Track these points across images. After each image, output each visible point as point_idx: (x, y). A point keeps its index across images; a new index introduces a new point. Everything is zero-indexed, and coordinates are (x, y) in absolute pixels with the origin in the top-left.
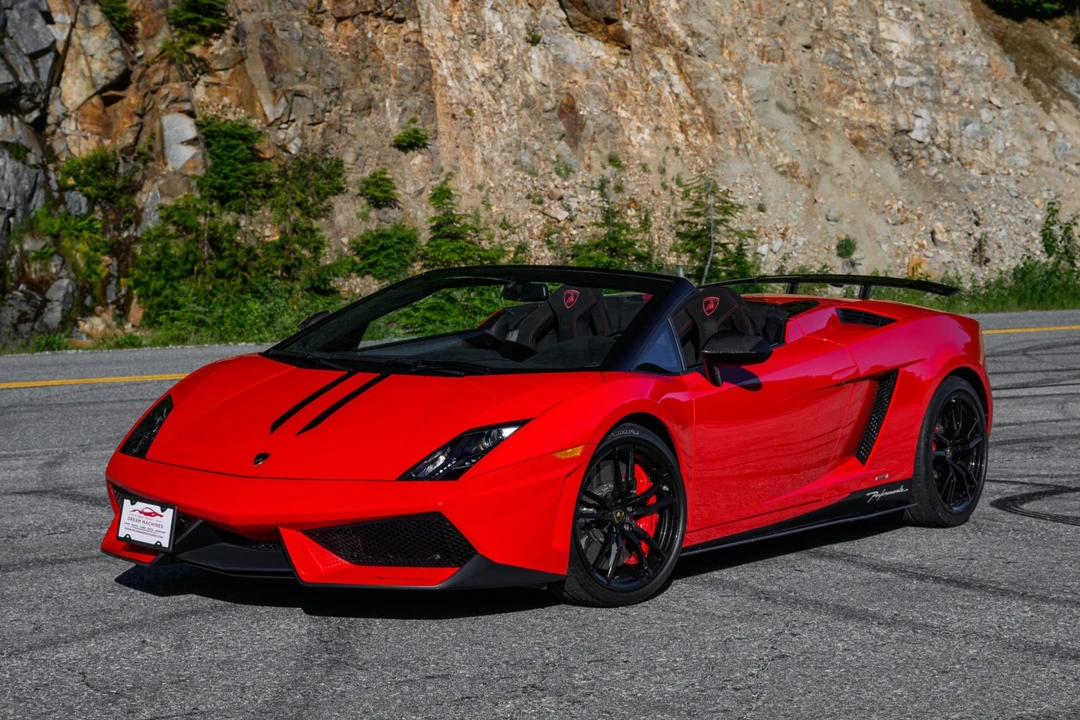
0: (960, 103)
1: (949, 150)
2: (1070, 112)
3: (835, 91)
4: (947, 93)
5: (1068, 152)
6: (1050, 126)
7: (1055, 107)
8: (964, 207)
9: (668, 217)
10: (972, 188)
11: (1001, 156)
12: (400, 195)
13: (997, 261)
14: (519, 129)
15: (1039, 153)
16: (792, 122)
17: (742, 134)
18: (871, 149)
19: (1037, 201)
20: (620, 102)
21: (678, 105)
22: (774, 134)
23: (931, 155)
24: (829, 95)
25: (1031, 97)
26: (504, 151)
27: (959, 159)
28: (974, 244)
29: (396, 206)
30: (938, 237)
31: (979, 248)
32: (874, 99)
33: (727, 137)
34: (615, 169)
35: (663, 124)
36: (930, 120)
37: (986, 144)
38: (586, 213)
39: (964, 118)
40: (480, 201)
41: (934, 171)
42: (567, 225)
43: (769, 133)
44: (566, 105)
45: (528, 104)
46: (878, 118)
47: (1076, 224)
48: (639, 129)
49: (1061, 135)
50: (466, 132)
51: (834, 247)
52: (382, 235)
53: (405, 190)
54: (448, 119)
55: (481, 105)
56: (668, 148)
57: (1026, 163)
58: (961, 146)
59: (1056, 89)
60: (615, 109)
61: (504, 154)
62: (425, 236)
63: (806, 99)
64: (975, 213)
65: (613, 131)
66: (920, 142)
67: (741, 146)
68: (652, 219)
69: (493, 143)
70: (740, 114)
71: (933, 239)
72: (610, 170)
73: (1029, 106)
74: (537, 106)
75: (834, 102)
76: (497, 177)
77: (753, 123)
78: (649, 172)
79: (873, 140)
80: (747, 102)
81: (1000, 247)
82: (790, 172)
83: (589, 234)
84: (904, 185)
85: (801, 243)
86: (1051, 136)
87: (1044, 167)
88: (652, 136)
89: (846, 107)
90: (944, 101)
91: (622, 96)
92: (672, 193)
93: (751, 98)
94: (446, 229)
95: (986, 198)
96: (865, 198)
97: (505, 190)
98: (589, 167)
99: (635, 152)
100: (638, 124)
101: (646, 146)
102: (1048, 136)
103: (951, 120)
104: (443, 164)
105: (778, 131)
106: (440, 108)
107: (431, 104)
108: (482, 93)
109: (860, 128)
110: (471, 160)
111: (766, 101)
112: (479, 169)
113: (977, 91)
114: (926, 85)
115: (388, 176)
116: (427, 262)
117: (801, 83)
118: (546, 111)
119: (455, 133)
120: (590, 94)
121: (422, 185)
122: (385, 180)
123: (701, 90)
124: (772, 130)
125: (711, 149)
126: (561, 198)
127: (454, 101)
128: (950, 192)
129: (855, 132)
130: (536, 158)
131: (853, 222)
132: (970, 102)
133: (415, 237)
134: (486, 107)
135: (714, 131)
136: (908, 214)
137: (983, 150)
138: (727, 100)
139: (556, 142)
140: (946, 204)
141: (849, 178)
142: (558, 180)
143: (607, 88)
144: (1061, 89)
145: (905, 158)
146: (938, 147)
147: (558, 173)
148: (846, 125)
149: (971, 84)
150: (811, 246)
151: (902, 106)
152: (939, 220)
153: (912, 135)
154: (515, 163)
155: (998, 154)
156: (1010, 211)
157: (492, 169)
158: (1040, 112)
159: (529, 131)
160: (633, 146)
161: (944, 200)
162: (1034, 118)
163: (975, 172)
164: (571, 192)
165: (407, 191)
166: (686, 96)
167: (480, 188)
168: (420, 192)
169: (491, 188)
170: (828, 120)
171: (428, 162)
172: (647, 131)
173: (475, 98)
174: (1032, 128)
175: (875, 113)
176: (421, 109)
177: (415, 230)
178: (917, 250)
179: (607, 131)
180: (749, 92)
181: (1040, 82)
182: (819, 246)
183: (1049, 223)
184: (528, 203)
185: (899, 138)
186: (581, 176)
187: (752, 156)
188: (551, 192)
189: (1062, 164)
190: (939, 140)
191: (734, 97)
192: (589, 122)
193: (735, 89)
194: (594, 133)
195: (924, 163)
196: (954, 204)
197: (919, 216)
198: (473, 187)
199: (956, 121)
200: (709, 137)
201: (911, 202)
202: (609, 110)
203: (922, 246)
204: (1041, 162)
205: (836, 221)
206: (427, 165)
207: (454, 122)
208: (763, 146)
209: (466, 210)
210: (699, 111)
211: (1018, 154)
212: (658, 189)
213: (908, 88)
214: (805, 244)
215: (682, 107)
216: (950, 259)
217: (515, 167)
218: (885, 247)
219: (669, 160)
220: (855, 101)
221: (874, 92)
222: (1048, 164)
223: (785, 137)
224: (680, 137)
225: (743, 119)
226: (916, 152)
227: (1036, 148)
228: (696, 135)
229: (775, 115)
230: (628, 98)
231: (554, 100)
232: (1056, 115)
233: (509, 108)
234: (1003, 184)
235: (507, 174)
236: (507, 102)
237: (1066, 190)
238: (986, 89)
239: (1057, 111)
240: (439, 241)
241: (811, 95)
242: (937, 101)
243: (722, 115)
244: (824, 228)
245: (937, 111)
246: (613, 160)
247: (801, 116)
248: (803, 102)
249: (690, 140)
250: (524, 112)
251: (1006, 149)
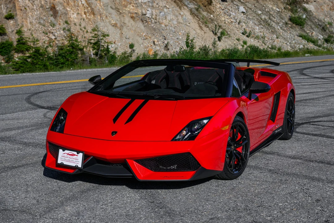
0: (158, 7)
1: (156, 19)
2: (186, 10)
3: (126, 3)
4: (155, 4)
5: (187, 20)
6: (182, 13)
7: (183, 8)
8: (161, 35)
9: (83, 38)
10: (163, 30)
11: (170, 21)
12: (7, 32)
13: (171, 49)
14: (40, 13)
15: (179, 20)
16: (115, 12)
17: (101, 15)
18: (136, 19)
19: (180, 33)
20: (67, 6)
21: (83, 7)
22: (110, 15)
23: (151, 21)
24: (124, 4)
25: (176, 6)
26: (36, 19)
27: (159, 22)
28: (165, 45)
29: (6, 35)
30: (156, 43)
31: (166, 46)
32: (136, 5)
33: (97, 16)
34: (67, 25)
35: (80, 12)
36: (151, 11)
37: (166, 18)
38: (60, 37)
39: (160, 11)
40: (30, 34)
41: (153, 25)
42: (55, 40)
43: (109, 15)
44: (53, 7)
45: (42, 6)
46: (138, 11)
47: (194, 39)
48: (73, 14)
49: (184, 16)
50: (25, 14)
51: (128, 46)
52: (3, 43)
53: (9, 30)
54: (20, 11)
55: (29, 7)
56: (81, 19)
57: (176, 23)
58: (159, 18)
59: (182, 3)
60: (66, 8)
61: (36, 20)
62: (15, 44)
63: (118, 5)
64: (164, 37)
65: (66, 14)
66: (149, 17)
67: (101, 18)
68: (78, 39)
69: (33, 17)
70: (101, 10)
71: (154, 44)
72: (66, 25)
73: (176, 8)
74: (44, 7)
75: (126, 7)
76: (34, 27)
77: (104, 12)
78: (76, 25)
79: (136, 17)
80: (102, 6)
81: (171, 46)
82: (115, 25)
83: (61, 43)
84: (145, 29)
85: (119, 45)
86: (182, 16)
87: (181, 24)
88: (77, 15)
89: (129, 8)
90: (154, 6)
91: (68, 4)
92: (83, 31)
93: (103, 5)
94: (21, 42)
95: (167, 33)
96: (135, 33)
97: (37, 30)
98: (60, 24)
99: (72, 20)
100: (73, 12)
101: (75, 18)
102: (181, 16)
103: (157, 11)
104: (19, 23)
105: (111, 14)
106: (17, 8)
107: (15, 6)
108: (29, 3)
109: (133, 14)
110: (27, 22)
111: (107, 6)
112: (29, 25)
113: (162, 4)
114: (150, 2)
115: (4, 27)
116: (16, 51)
117: (117, 1)
118: (47, 8)
119: (22, 15)
120: (59, 4)
121: (13, 29)
122: (3, 28)
123: (90, 3)
124: (110, 14)
125: (93, 19)
126: (52, 33)
127: (21, 5)
128: (157, 31)
129: (132, 15)
130: (45, 22)
131: (133, 39)
132: (161, 7)
133: (12, 44)
134: (30, 7)
135: (94, 14)
136: (147, 37)
137: (165, 20)
138: (97, 6)
139: (50, 17)
140: (156, 34)
141: (131, 27)
142: (51, 28)
143: (64, 2)
144: (183, 3)
145: (145, 22)
146: (153, 19)
147: (51, 26)
148: (129, 13)
149: (161, 2)
150: (122, 46)
151: (144, 8)
152: (155, 38)
153: (147, 15)
154: (39, 23)
155: (169, 21)
156: (173, 36)
157: (33, 24)
158: (179, 10)
159: (42, 14)
160: (72, 18)
161: (156, 33)
162: (178, 11)
163: (163, 25)
164: (55, 31)
165: (9, 31)
166: (85, 4)
167: (30, 30)
168: (13, 31)
169: (33, 30)
170: (124, 11)
171: (15, 23)
172: (75, 14)
173: (27, 5)
174: (177, 14)
175: (137, 10)
176: (12, 8)
177: (12, 42)
178: (150, 47)
179: (64, 14)
180: (103, 3)
181: (178, 1)
182: (124, 45)
183: (187, 39)
184: (43, 34)
185: (143, 16)
186: (57, 26)
187: (104, 21)
188: (50, 31)
189: (185, 24)
190: (153, 17)
191: (99, 5)
192: (59, 12)
193: (99, 3)
194: (61, 15)
195: (150, 23)
196: (158, 34)
197: (150, 37)
198: (27, 30)
199: (158, 12)
200: (92, 16)
201: (147, 34)
202: (64, 8)
203: (151, 45)
204: (180, 23)
205: (128, 39)
206: (14, 24)
207: (21, 11)
208: (107, 18)
209: (26, 36)
210: (89, 9)
211: (174, 21)
212: (79, 30)
213: (145, 3)
214: (120, 45)
215: (85, 8)
216: (159, 49)
217: (39, 24)
218: (142, 46)
219: (82, 22)
220: (131, 6)
221: (136, 4)
222: (182, 23)
223: (113, 16)
224: (84, 16)
225: (101, 11)
226: (148, 20)
227: (179, 19)
228: (89, 15)
229: (110, 10)
230: (70, 5)
231: (49, 5)
232: (183, 10)
233: (36, 7)
234: (171, 29)
235: (37, 26)
236: (36, 6)
237: (187, 30)
238: (165, 3)
239: (183, 9)
240: (20, 45)
241: (119, 4)
242: (153, 6)
243: (96, 10)
244: (125, 41)
245: (153, 9)
246: (66, 22)
247: (117, 10)
248: (117, 6)
249: (87, 16)
250: (41, 9)
251: (171, 19)
